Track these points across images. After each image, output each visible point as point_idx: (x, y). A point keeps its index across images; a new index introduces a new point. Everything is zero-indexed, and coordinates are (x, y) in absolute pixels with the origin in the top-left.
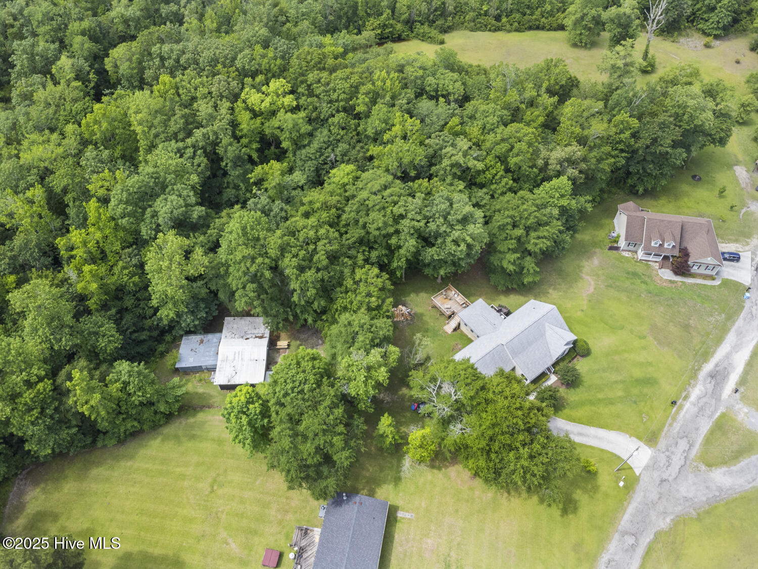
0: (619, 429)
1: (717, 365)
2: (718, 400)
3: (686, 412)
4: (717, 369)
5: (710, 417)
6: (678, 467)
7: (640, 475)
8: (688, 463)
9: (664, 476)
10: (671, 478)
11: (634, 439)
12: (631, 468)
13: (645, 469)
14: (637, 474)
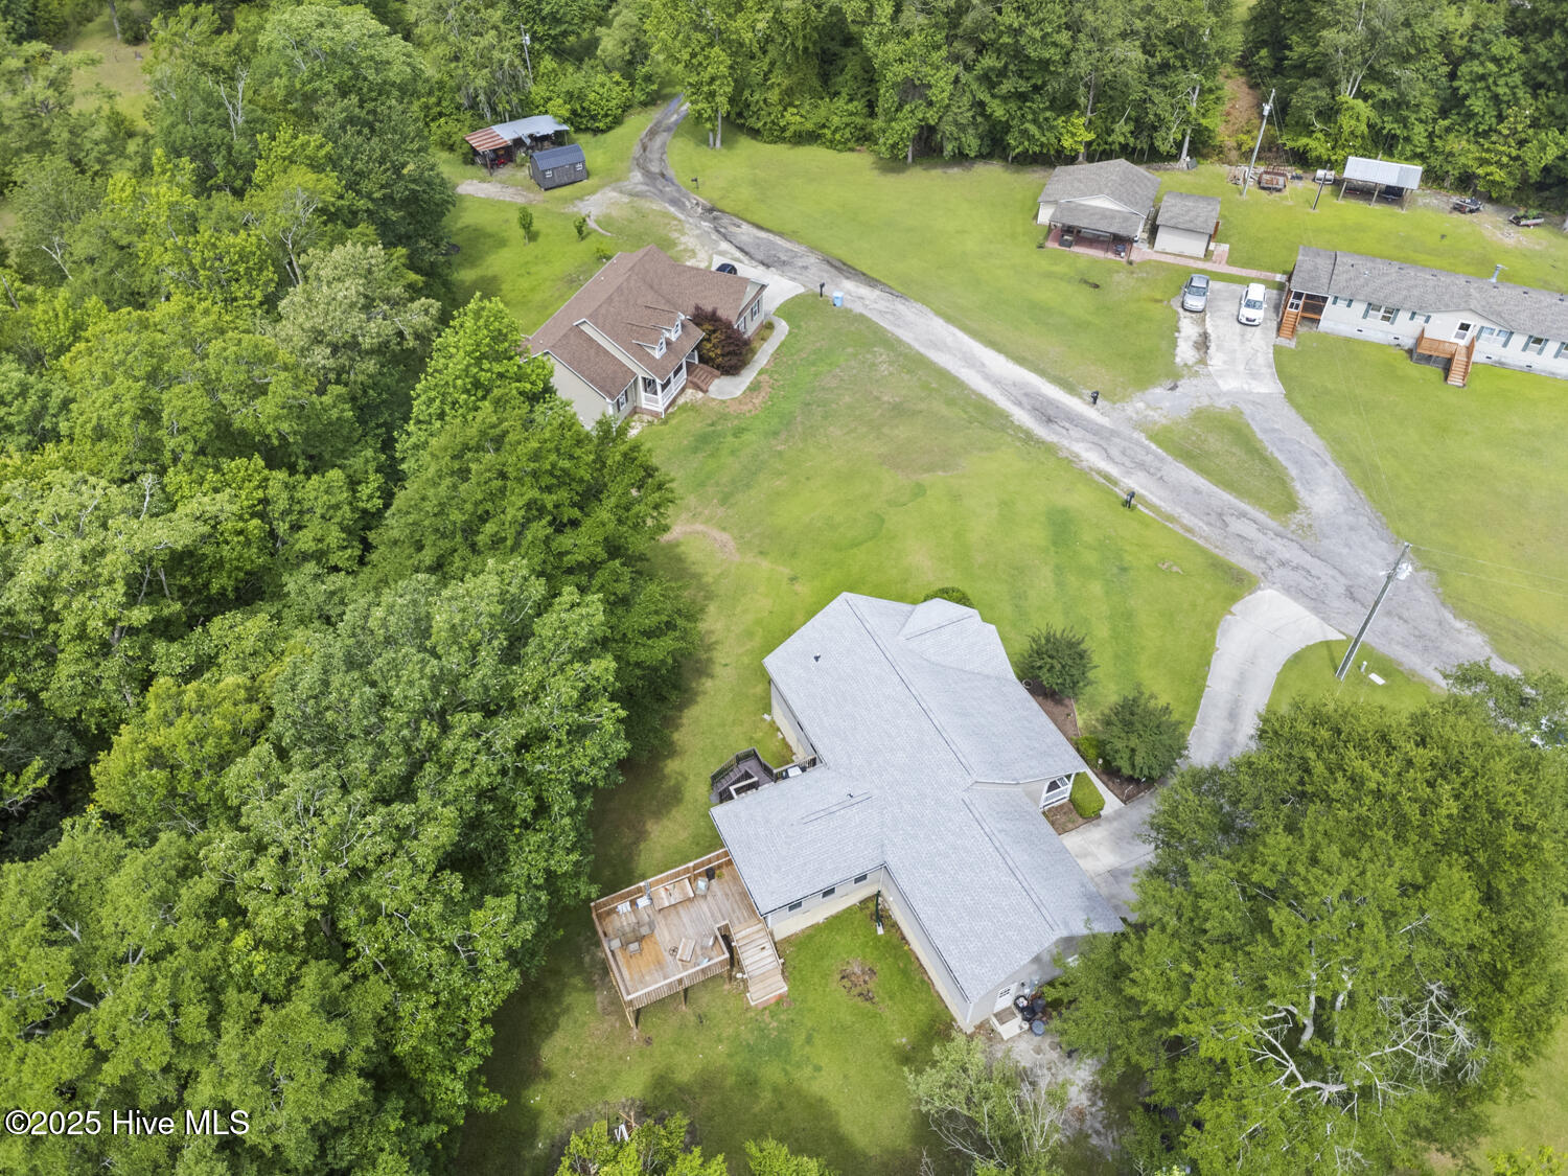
0: (1212, 627)
1: (1019, 404)
2: (1114, 433)
4: (1028, 407)
5: (1162, 460)
6: (1309, 558)
7: (1341, 632)
8: (1292, 536)
9: (1341, 590)
10: (1343, 580)
11: (1237, 608)
12: (1326, 643)
13: (1324, 619)
14: (1341, 637)
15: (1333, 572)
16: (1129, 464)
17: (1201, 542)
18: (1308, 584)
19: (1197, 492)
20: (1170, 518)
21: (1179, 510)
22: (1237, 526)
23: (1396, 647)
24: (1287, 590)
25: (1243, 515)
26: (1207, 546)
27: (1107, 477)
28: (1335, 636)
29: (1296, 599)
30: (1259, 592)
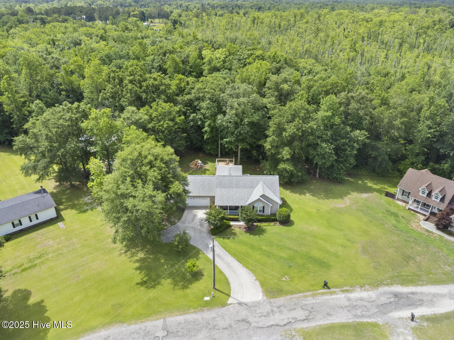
0: (253, 271)
2: (383, 313)
3: (333, 299)
4: (410, 295)
6: (273, 323)
7: (231, 304)
8: (287, 327)
9: (250, 319)
10: (254, 324)
11: (257, 283)
12: (229, 296)
13: (240, 304)
14: (229, 302)
15: (260, 325)
16: (355, 303)
18: (258, 311)
19: (329, 314)
20: (314, 296)
21: (318, 301)
22: (300, 314)
23: (215, 315)
24: (258, 303)
25: (307, 319)
26: (292, 296)
27: (347, 291)
28: (230, 301)
29: (253, 303)
30: (262, 294)
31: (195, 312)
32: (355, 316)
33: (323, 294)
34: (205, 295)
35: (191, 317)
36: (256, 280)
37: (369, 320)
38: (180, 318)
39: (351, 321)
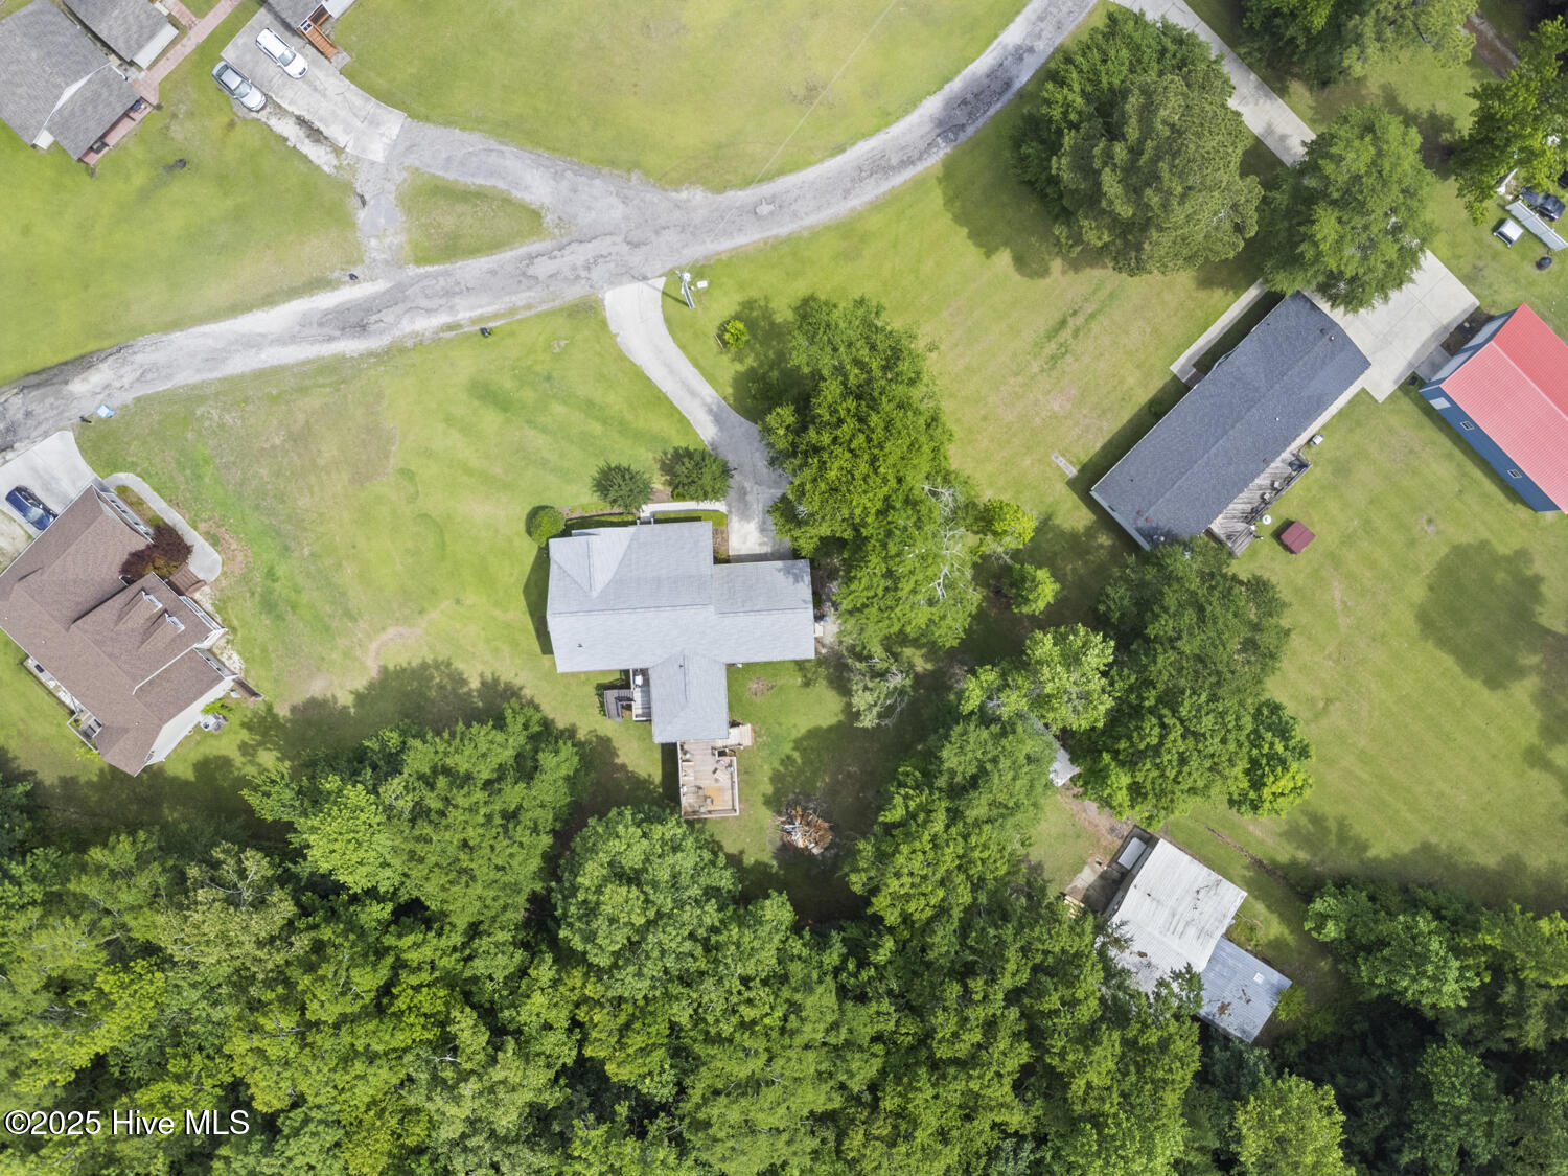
0: (622, 358)
1: (331, 339)
2: (400, 287)
3: (480, 307)
4: (338, 333)
6: (590, 245)
7: (660, 276)
8: (565, 241)
9: (626, 248)
10: (618, 239)
11: (613, 328)
12: (664, 293)
13: (645, 278)
14: (663, 280)
15: (609, 239)
16: (443, 301)
17: (544, 307)
18: (612, 265)
19: (493, 272)
20: (512, 311)
21: (507, 299)
22: (542, 268)
23: (685, 252)
24: (612, 283)
25: (531, 258)
26: (551, 305)
27: (450, 327)
28: (660, 283)
29: (621, 284)
30: (606, 303)
31: (719, 254)
32: (447, 274)
33: (496, 316)
34: (706, 291)
35: (725, 245)
36: (616, 335)
37: (429, 268)
38: (741, 240)
39: (459, 264)
